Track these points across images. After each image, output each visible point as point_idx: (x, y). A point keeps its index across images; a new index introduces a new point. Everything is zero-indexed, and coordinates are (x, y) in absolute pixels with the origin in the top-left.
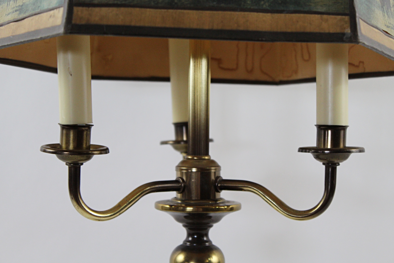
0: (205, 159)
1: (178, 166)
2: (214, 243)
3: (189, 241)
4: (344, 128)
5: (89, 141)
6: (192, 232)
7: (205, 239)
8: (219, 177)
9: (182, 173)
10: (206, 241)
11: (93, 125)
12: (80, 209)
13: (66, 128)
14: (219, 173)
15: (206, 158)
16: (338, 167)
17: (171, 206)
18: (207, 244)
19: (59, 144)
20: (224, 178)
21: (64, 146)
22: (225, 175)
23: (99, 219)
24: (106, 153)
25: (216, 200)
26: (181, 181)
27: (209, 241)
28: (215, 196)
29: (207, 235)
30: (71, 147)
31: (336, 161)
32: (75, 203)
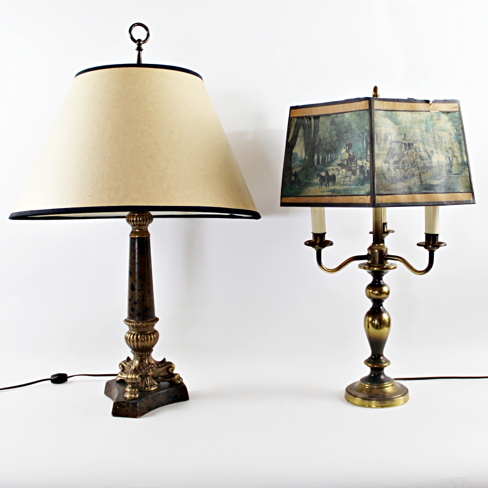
3: (374, 282)
6: (375, 278)
7: (381, 281)
8: (387, 254)
9: (370, 252)
11: (326, 233)
13: (315, 235)
14: (387, 252)
16: (434, 252)
19: (311, 240)
20: (389, 254)
21: (314, 242)
24: (332, 245)
25: (385, 264)
26: (369, 255)
27: (383, 282)
28: (385, 262)
29: (382, 279)
30: (318, 243)
31: (433, 250)
32: (320, 267)
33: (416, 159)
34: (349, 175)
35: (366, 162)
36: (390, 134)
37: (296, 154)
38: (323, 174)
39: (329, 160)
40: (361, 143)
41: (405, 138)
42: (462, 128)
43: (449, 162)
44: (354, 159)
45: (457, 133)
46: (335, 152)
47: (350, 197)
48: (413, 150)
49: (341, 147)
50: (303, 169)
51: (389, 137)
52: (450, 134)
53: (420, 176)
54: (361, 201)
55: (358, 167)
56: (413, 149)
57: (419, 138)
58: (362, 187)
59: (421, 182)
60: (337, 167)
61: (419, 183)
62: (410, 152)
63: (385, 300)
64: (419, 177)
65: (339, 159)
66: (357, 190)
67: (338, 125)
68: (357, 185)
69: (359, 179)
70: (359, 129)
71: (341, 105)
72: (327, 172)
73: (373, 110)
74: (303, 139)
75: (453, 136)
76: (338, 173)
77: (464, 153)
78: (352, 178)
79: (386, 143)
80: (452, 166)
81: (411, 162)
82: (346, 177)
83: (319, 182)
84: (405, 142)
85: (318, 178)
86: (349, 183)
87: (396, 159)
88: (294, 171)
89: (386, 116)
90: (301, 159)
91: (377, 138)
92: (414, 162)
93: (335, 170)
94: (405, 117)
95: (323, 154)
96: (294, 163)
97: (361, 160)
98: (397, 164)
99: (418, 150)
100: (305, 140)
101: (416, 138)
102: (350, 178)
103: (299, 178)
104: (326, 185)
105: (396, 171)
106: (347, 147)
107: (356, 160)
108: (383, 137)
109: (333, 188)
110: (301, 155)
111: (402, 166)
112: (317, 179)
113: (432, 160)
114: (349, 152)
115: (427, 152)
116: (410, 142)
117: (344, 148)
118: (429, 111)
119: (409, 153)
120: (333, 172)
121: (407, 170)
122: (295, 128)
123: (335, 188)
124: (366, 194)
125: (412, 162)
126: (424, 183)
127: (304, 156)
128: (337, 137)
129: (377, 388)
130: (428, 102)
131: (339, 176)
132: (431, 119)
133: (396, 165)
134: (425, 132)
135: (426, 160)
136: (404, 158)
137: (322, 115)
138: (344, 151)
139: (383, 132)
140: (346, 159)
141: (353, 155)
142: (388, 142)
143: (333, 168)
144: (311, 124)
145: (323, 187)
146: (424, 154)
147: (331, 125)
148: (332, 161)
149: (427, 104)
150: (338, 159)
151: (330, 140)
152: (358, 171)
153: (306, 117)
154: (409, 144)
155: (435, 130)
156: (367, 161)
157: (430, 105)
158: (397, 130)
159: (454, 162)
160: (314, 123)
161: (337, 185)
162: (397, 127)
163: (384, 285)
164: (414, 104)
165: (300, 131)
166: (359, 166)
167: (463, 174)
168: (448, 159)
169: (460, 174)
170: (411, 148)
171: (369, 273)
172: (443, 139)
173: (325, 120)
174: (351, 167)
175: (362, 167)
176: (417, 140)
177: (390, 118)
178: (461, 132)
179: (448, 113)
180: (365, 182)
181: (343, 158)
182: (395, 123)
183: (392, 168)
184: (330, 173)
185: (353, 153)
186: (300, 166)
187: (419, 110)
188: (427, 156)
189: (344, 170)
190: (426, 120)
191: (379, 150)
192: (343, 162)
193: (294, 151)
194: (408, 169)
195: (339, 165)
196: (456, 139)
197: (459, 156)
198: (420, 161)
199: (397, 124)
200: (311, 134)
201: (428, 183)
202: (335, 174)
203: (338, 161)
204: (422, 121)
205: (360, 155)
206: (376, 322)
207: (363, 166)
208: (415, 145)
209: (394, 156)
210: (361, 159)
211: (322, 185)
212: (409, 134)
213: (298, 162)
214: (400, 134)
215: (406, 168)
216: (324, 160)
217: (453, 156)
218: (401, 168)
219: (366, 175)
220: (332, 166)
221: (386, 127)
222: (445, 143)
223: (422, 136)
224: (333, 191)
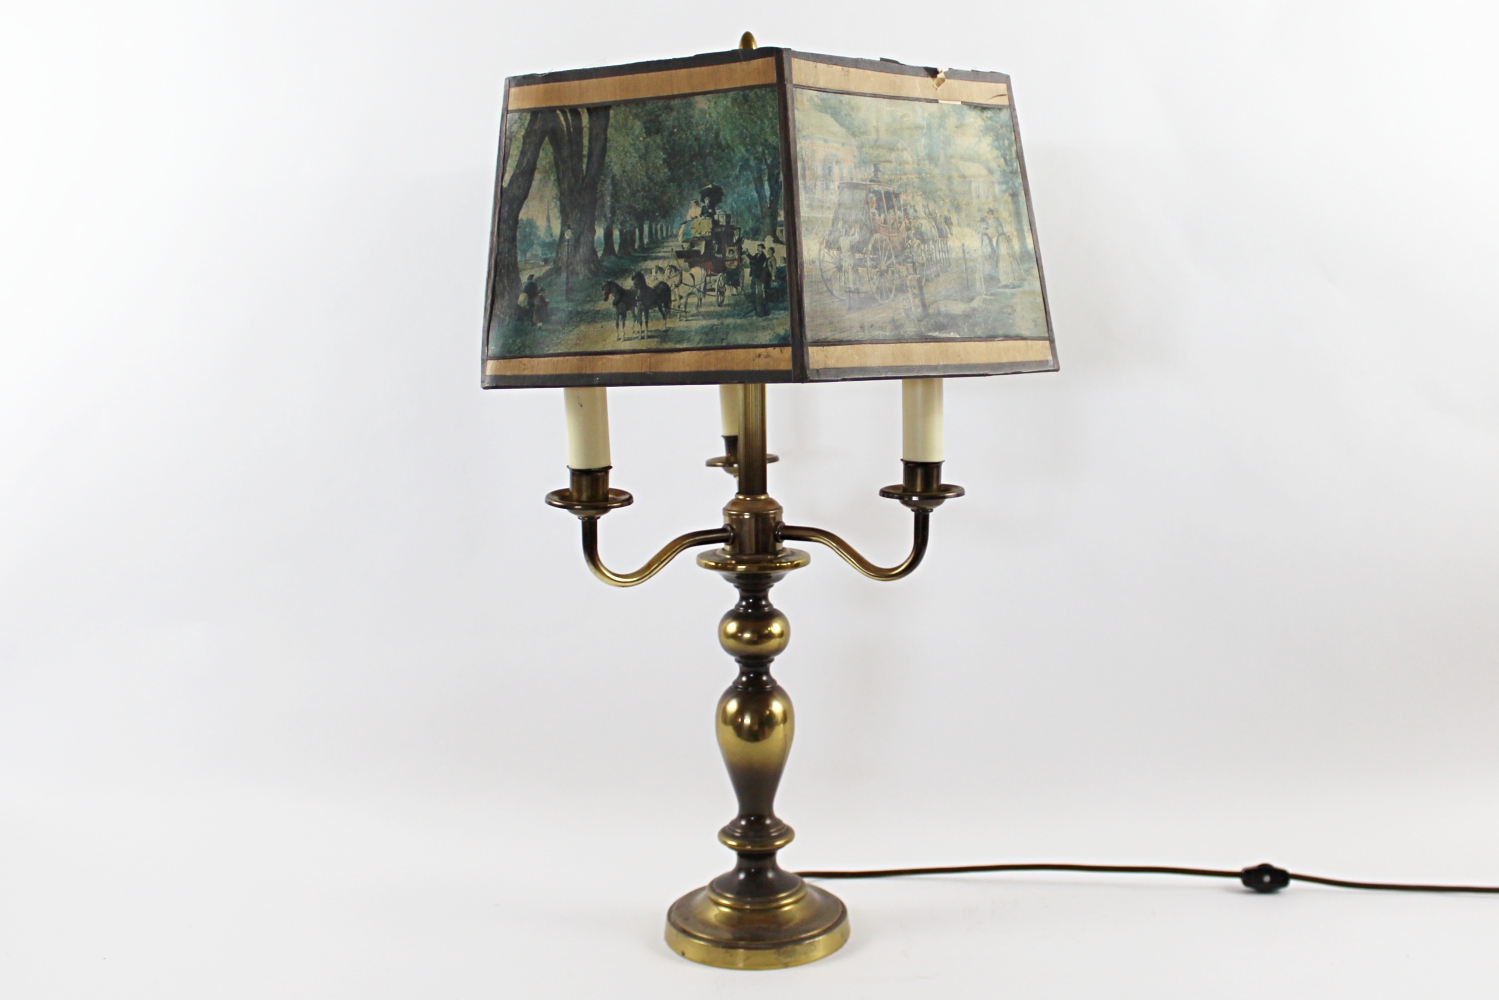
0: (761, 500)
1: (725, 509)
2: (775, 606)
3: (742, 606)
4: (937, 466)
5: (607, 484)
6: (746, 594)
7: (764, 603)
8: (780, 522)
9: (732, 520)
10: (765, 606)
11: (610, 467)
12: (599, 574)
13: (577, 474)
14: (781, 518)
15: (763, 497)
16: (931, 514)
17: (717, 564)
18: (766, 609)
19: (567, 490)
20: (787, 524)
21: (575, 494)
22: (788, 520)
23: (624, 585)
24: (630, 504)
25: (776, 553)
26: (729, 529)
27: (769, 605)
28: (774, 547)
29: (765, 598)
30: (584, 497)
31: (928, 508)
32: (592, 567)
33: (909, 238)
34: (715, 286)
35: (773, 245)
36: (838, 162)
37: (531, 223)
38: (628, 284)
39: (646, 241)
40: (752, 186)
41: (876, 175)
42: (1020, 156)
43: (989, 250)
44: (733, 235)
45: (1008, 169)
46: (664, 217)
47: (721, 353)
48: (898, 213)
49: (683, 202)
50: (557, 270)
51: (836, 170)
52: (991, 172)
53: (921, 288)
54: (760, 365)
55: (748, 261)
56: (899, 209)
57: (913, 177)
58: (761, 322)
59: (924, 306)
60: (674, 263)
61: (920, 310)
62: (891, 216)
63: (777, 658)
64: (916, 291)
65: (680, 238)
66: (746, 330)
67: (672, 134)
68: (745, 316)
69: (751, 297)
70: (745, 145)
71: (683, 71)
72: (640, 279)
73: (789, 86)
74: (553, 178)
75: (997, 176)
76: (676, 280)
77: (1026, 227)
78: (728, 293)
79: (827, 188)
80: (997, 262)
81: (894, 248)
82: (706, 290)
83: (614, 310)
84: (876, 187)
85: (612, 298)
86: (719, 309)
87: (857, 237)
88: (524, 278)
89: (825, 108)
90: (547, 240)
91: (804, 169)
92: (904, 248)
93: (667, 272)
94: (874, 114)
95: (623, 224)
96: (524, 252)
97: (754, 239)
98: (860, 252)
99: (911, 211)
100: (559, 181)
101: (904, 177)
102: (722, 293)
103: (542, 299)
104: (637, 318)
105: (856, 272)
106: (707, 201)
107: (740, 241)
108: (819, 171)
109: (662, 327)
110: (549, 228)
111: (873, 259)
112: (606, 299)
113: (950, 243)
114: (711, 215)
115: (935, 220)
116: (891, 189)
117: (697, 203)
118: (936, 101)
119: (890, 220)
120: (661, 278)
121: (887, 272)
122: (524, 144)
123: (670, 324)
124: (775, 342)
125: (899, 247)
126: (931, 311)
127: (557, 229)
128: (670, 169)
129: (752, 911)
130: (933, 73)
131: (683, 290)
132: (941, 126)
133: (858, 256)
134: (927, 162)
135: (935, 242)
136: (877, 236)
137: (618, 104)
138: (694, 211)
139: (820, 155)
140: (703, 238)
141: (728, 222)
142: (834, 186)
143: (661, 263)
144: (579, 130)
145: (629, 323)
146: (927, 226)
147: (649, 132)
148: (656, 242)
149: (930, 79)
150: (676, 236)
151: (646, 180)
152: (747, 271)
153: (563, 109)
154: (888, 195)
155: (951, 157)
156: (777, 240)
157: (939, 85)
158: (856, 153)
159: (1003, 249)
160: (591, 129)
161: (675, 315)
162: (854, 142)
163: (774, 615)
164: (898, 78)
165: (541, 154)
166: (749, 256)
167: (1026, 287)
168: (986, 241)
169: (1019, 287)
170: (892, 207)
171: (728, 579)
172: (973, 185)
173: (626, 118)
174: (724, 260)
175: (759, 261)
176: (906, 185)
177: (835, 114)
178: (1016, 165)
179: (983, 108)
180: (771, 305)
181: (694, 233)
182: (848, 129)
183: (847, 263)
184: (651, 281)
185: (728, 216)
186: (546, 261)
187: (910, 95)
188: (935, 232)
189: (698, 272)
190: (929, 127)
191: (811, 206)
192: (692, 245)
193: (523, 215)
194: (889, 267)
195: (680, 255)
196: (1004, 187)
197: (1015, 233)
198: (919, 246)
199: (854, 135)
200: (581, 161)
201: (943, 309)
202: (669, 284)
203: (678, 244)
204: (918, 127)
205: (751, 224)
206: (747, 721)
207: (763, 255)
208: (903, 197)
209: (851, 228)
210: (755, 234)
211: (624, 317)
212: (888, 165)
213: (538, 250)
214: (863, 163)
215: (884, 267)
216: (627, 240)
217: (1000, 235)
218: (869, 263)
219: (774, 284)
220: (657, 258)
221: (826, 141)
222: (978, 196)
223: (919, 173)
224: (664, 335)
